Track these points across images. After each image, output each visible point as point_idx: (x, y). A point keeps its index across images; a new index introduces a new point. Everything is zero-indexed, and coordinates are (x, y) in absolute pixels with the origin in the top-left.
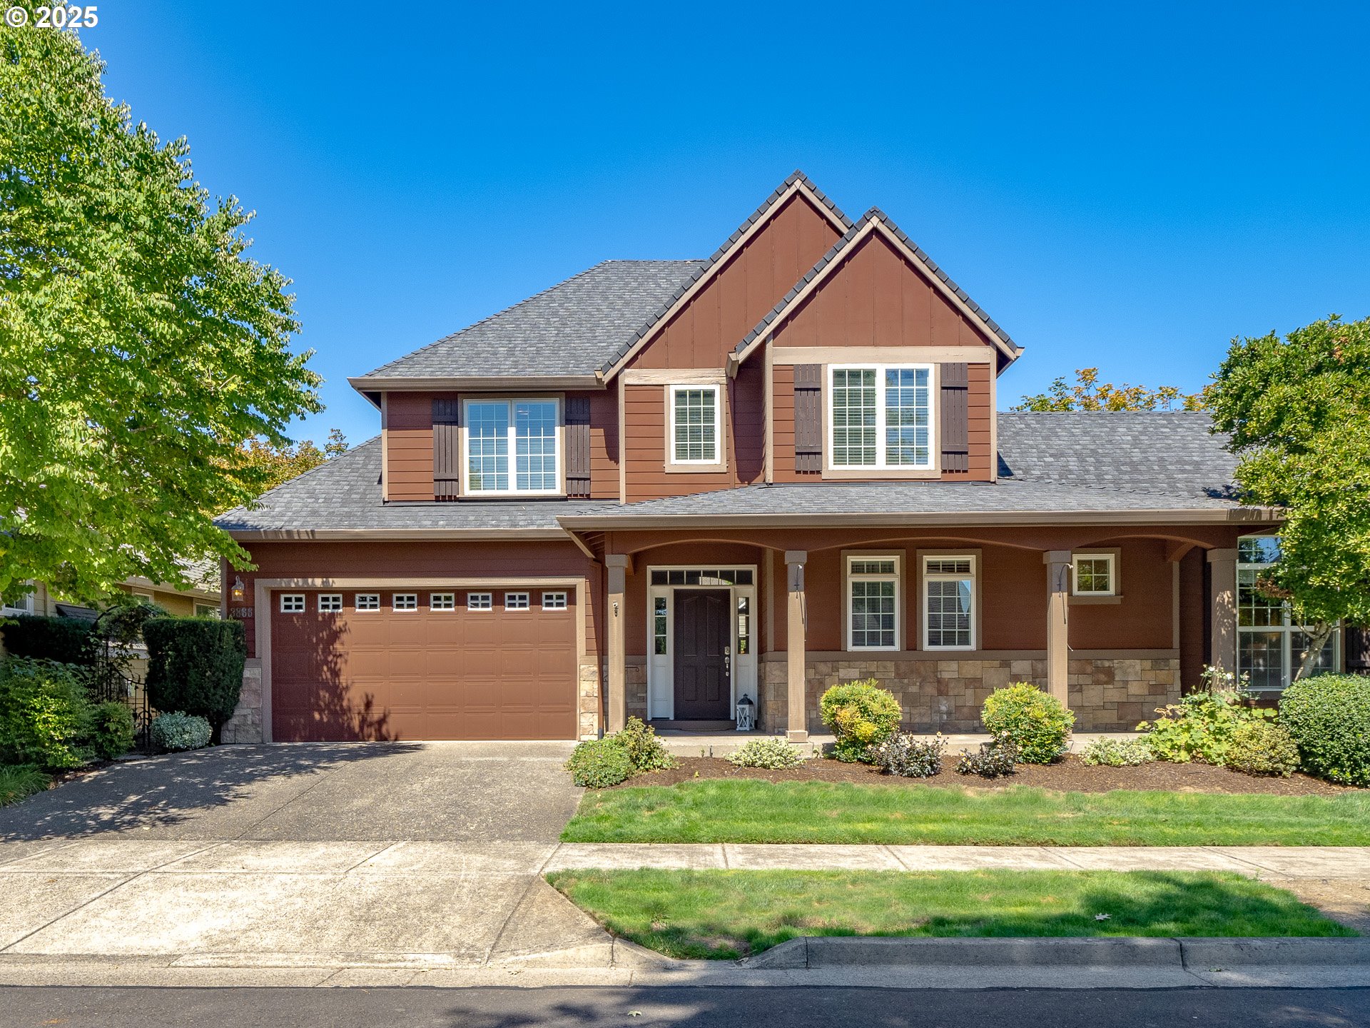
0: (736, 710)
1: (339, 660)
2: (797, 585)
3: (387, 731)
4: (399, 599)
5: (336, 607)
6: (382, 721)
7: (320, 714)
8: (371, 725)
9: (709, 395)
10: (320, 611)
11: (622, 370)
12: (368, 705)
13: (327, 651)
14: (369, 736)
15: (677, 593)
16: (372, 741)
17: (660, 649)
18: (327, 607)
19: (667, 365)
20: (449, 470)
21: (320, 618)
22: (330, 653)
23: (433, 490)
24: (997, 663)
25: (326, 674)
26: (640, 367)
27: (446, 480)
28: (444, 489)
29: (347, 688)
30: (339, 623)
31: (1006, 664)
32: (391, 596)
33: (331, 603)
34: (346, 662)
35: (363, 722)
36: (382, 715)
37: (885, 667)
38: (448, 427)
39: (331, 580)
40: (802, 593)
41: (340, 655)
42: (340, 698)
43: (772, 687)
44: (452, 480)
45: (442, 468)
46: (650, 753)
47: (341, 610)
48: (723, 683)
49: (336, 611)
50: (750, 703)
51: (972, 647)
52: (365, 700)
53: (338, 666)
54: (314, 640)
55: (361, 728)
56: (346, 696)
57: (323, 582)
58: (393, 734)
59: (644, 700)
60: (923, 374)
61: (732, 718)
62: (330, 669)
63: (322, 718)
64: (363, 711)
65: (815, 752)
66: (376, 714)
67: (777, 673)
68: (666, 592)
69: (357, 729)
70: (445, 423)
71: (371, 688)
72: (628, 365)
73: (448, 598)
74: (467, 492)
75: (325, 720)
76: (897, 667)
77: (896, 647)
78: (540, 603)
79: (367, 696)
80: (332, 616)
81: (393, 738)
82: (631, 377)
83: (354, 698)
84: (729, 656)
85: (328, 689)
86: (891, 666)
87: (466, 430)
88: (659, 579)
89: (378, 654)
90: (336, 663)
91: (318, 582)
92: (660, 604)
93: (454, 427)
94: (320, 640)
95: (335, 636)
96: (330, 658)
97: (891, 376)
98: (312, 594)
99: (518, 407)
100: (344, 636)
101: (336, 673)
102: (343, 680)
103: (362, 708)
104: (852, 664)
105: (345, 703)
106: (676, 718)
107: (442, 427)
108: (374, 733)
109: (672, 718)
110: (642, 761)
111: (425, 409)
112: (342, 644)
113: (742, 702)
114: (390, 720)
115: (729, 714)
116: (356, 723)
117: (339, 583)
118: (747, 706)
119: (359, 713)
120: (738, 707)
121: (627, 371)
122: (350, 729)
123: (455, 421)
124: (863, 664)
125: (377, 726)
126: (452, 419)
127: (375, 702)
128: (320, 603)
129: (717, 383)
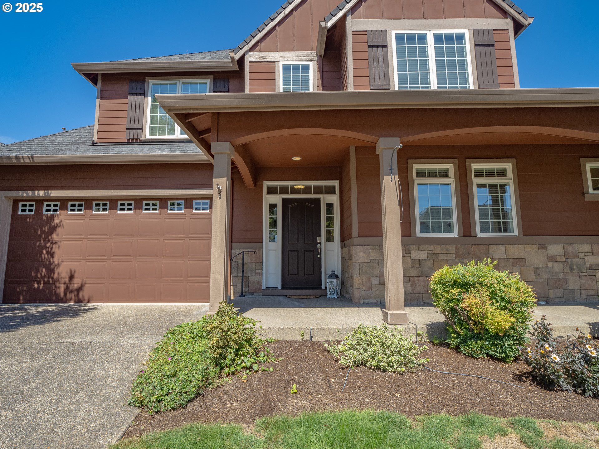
0: (326, 282)
1: (54, 246)
2: (391, 169)
3: (83, 296)
4: (98, 205)
5: (55, 211)
6: (80, 289)
7: (38, 283)
8: (71, 292)
9: (306, 68)
10: (44, 213)
11: (247, 52)
12: (71, 277)
13: (47, 240)
14: (71, 299)
15: (284, 200)
16: (72, 303)
17: (272, 240)
18: (49, 211)
19: (277, 49)
20: (136, 123)
21: (45, 218)
22: (49, 241)
23: (125, 135)
24: (535, 247)
25: (45, 256)
26: (260, 51)
27: (134, 129)
28: (132, 135)
29: (58, 265)
30: (56, 221)
31: (542, 247)
32: (92, 204)
33: (52, 208)
34: (59, 247)
35: (67, 289)
36: (80, 285)
37: (447, 250)
38: (138, 97)
39: (50, 191)
40: (397, 177)
41: (56, 243)
42: (53, 271)
43: (357, 265)
44: (138, 129)
45: (132, 121)
46: (237, 350)
47: (58, 213)
48: (317, 262)
49: (55, 213)
50: (337, 277)
51: (515, 233)
52: (69, 274)
53: (53, 250)
54: (39, 233)
55: (65, 294)
56: (56, 271)
57: (45, 193)
58: (86, 298)
59: (260, 274)
60: (461, 38)
61: (323, 287)
62: (48, 253)
63: (39, 287)
64: (67, 282)
65: (419, 335)
66: (76, 284)
67: (361, 254)
68: (276, 199)
69: (62, 295)
70: (136, 94)
71: (73, 265)
72: (251, 49)
73: (130, 205)
74: (148, 136)
75: (41, 288)
76: (457, 251)
77: (455, 234)
78: (192, 208)
79: (71, 271)
80: (53, 216)
81: (86, 301)
82: (253, 57)
83: (62, 272)
84: (320, 243)
85: (45, 266)
86: (452, 249)
87: (150, 99)
88: (272, 191)
89: (79, 242)
90: (52, 248)
91: (42, 193)
92: (273, 207)
93: (142, 97)
94: (43, 232)
95: (53, 229)
96: (48, 245)
97: (438, 39)
98: (39, 202)
99: (183, 84)
100: (59, 230)
101: (52, 255)
102: (56, 260)
103: (67, 280)
104: (420, 247)
105: (56, 276)
106: (284, 287)
107: (134, 97)
108: (73, 297)
109: (280, 287)
110: (227, 362)
111: (125, 87)
112: (58, 235)
113: (331, 276)
114: (85, 288)
115: (321, 285)
116: (61, 290)
117: (54, 194)
118: (334, 280)
119: (65, 283)
120: (328, 280)
121: (251, 53)
122: (57, 295)
123: (143, 94)
124: (430, 248)
125: (76, 293)
126: (142, 92)
127: (76, 275)
128: (45, 208)
129: (311, 60)
